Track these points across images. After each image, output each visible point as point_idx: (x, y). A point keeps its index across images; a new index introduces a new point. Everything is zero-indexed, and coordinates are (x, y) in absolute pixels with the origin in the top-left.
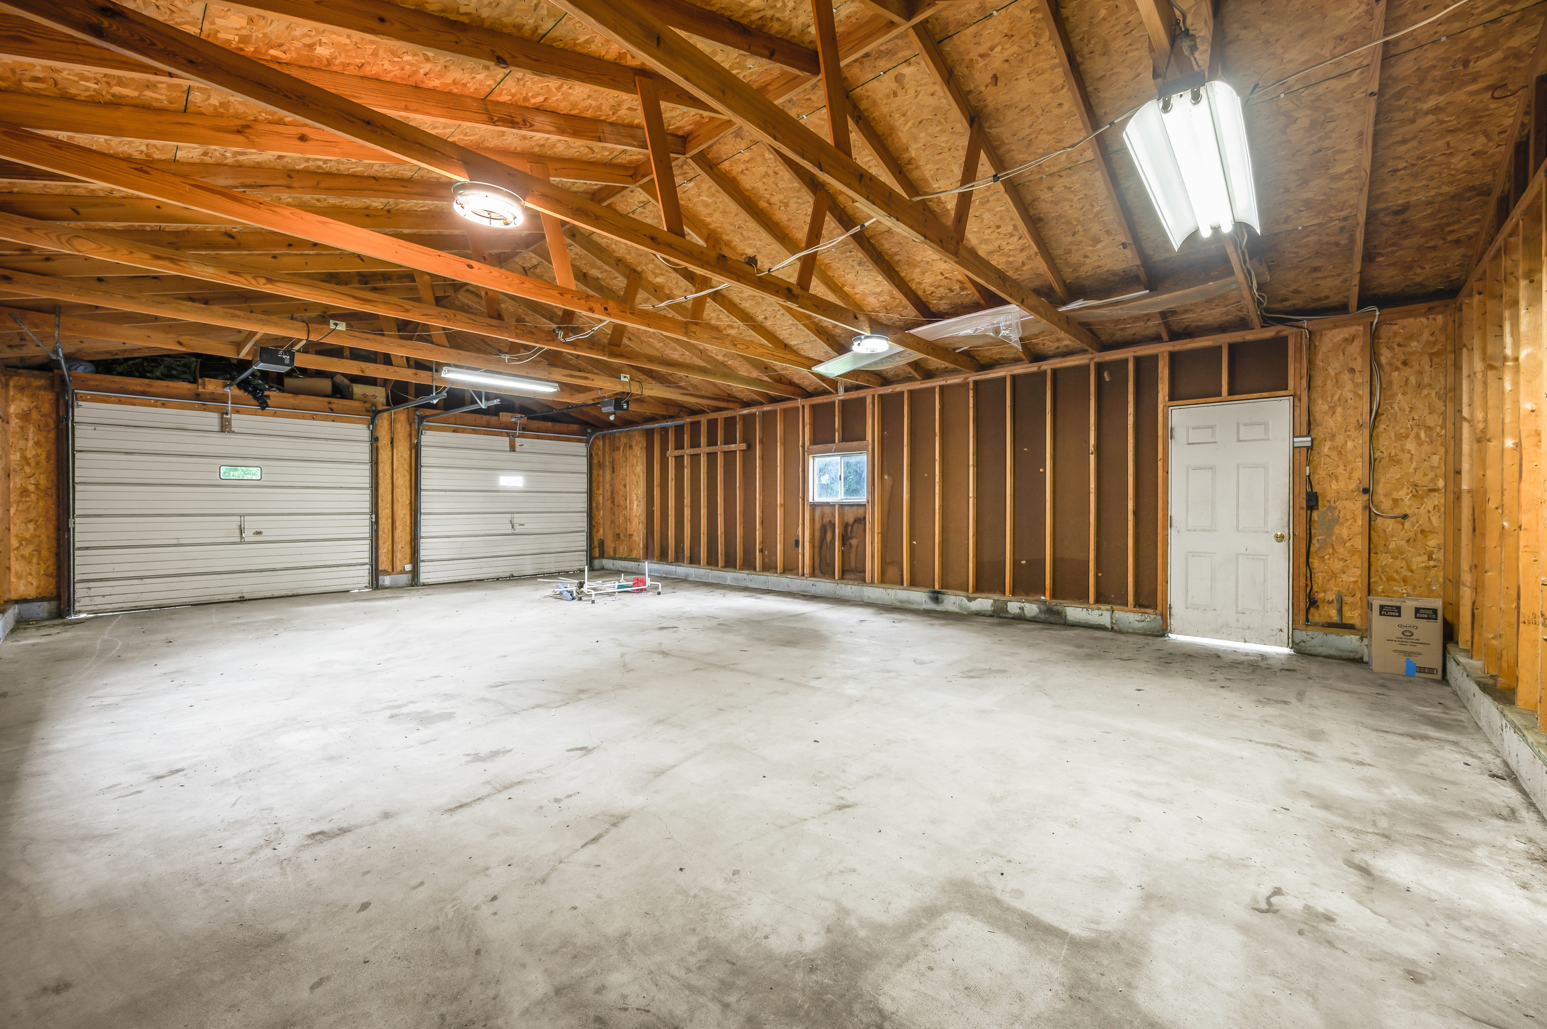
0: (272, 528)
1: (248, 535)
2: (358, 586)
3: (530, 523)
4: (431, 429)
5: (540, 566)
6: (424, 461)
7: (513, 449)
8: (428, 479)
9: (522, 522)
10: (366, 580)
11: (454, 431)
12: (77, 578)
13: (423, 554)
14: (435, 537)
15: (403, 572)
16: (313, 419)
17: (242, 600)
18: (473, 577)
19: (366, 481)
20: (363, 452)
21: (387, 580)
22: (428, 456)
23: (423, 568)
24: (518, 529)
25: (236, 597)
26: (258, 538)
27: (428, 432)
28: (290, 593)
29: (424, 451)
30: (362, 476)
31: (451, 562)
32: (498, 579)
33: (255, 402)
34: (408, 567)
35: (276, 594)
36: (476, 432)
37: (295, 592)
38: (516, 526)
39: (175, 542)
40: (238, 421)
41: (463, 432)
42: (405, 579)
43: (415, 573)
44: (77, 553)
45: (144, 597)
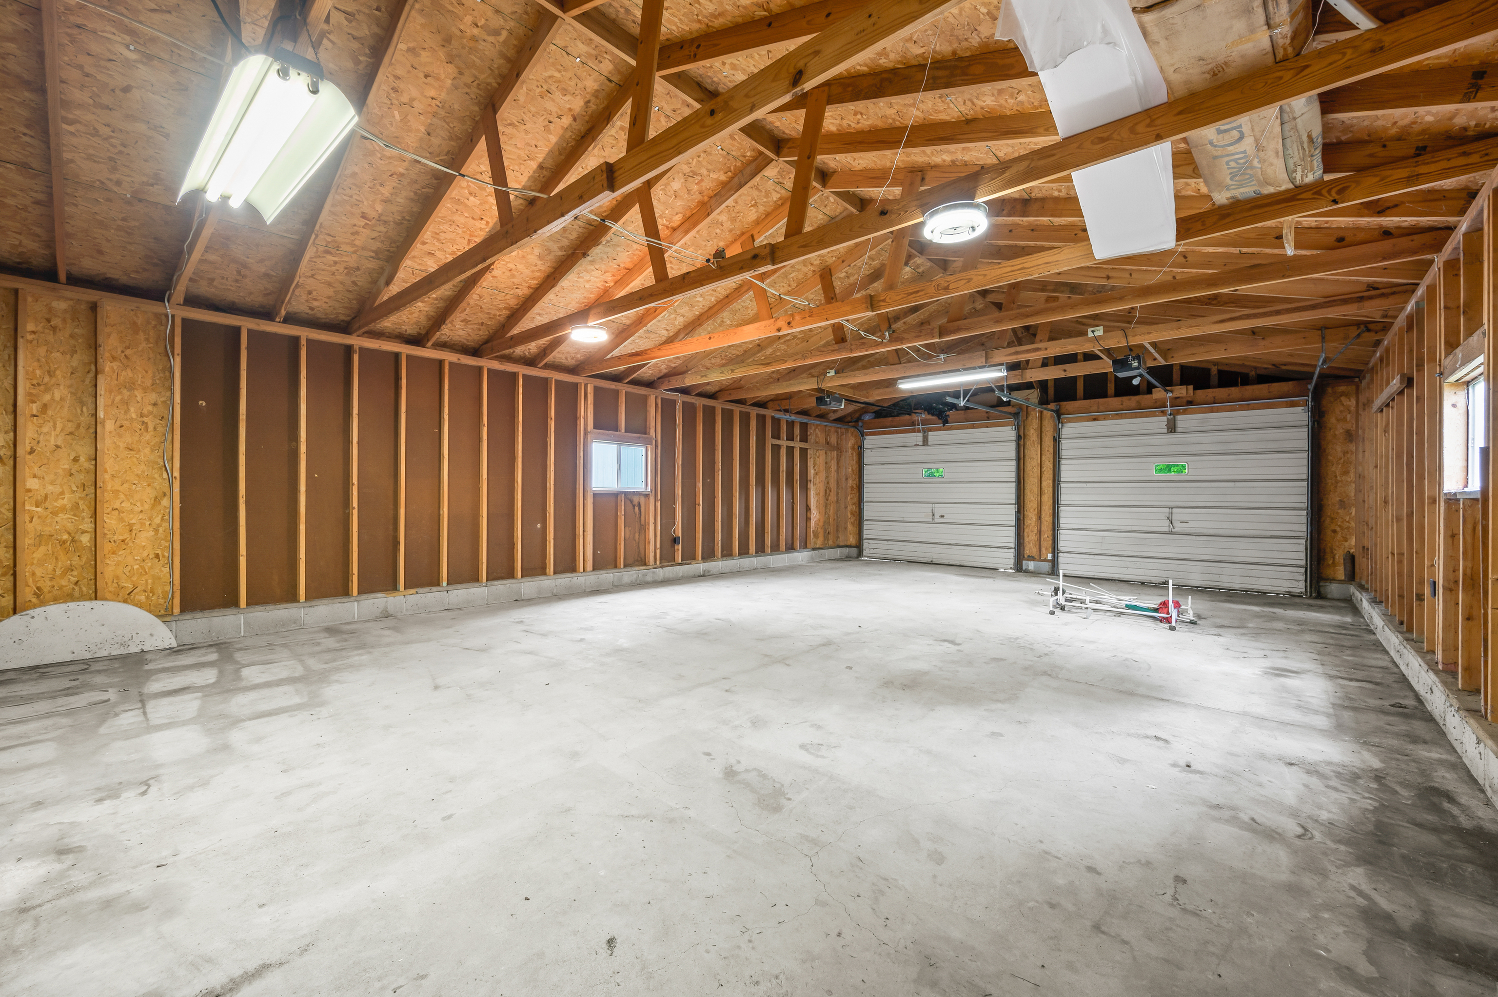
0: (952, 513)
1: (937, 519)
2: (1005, 566)
3: (1199, 521)
4: (1070, 421)
5: (1216, 577)
6: (1064, 453)
7: (1172, 428)
8: (1068, 471)
9: (1185, 518)
10: (1011, 562)
11: (1095, 420)
12: (865, 537)
13: (1063, 545)
14: (1073, 529)
15: (1046, 560)
16: (974, 428)
17: (932, 563)
18: (1116, 576)
19: (1012, 476)
20: (1010, 450)
21: (1031, 565)
22: (1067, 447)
23: (1063, 558)
24: (1179, 527)
25: (929, 560)
26: (942, 520)
27: (1069, 425)
28: (958, 563)
29: (1065, 444)
30: (1009, 471)
31: (1092, 556)
32: (1143, 583)
33: (941, 421)
34: (1050, 556)
35: (951, 563)
36: (1121, 417)
37: (962, 563)
38: (1176, 524)
39: (901, 519)
40: (933, 436)
41: (1105, 419)
42: (1046, 566)
43: (1054, 563)
44: (865, 523)
45: (890, 552)
